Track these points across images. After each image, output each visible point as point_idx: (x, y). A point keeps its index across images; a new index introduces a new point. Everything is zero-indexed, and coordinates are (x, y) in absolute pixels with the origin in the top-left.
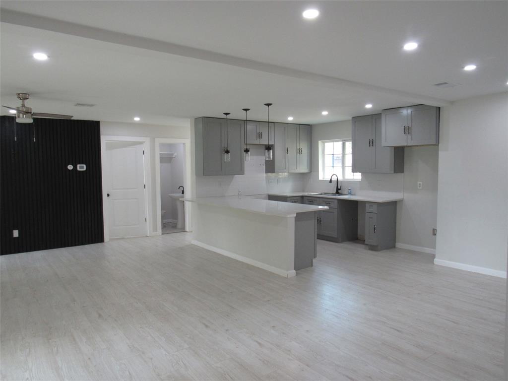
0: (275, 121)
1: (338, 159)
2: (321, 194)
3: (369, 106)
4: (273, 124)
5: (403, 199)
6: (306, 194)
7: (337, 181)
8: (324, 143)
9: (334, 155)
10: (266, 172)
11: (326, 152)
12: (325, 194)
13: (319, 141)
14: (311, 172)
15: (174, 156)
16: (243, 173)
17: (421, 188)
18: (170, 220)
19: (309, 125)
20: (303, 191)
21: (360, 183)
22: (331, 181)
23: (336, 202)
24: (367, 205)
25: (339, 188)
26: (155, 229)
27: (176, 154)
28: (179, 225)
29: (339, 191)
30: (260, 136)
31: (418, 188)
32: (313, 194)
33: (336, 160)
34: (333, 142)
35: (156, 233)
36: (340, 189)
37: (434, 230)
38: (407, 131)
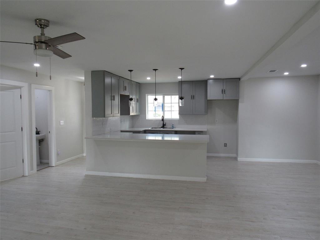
1: (159, 106)
3: (212, 76)
4: (129, 81)
8: (148, 95)
14: (140, 114)
17: (217, 122)
19: (139, 83)
21: (178, 120)
26: (32, 169)
29: (165, 126)
31: (216, 122)
35: (32, 171)
36: (165, 125)
37: (225, 144)
38: (223, 91)
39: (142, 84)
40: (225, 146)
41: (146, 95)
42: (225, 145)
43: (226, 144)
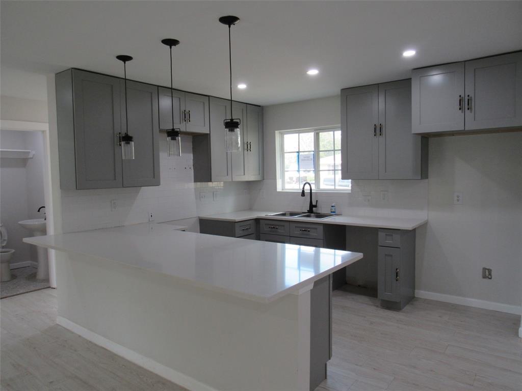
0: (210, 95)
1: (307, 157)
2: (284, 215)
3: (409, 53)
4: (208, 97)
5: (427, 220)
6: (262, 215)
7: (311, 192)
8: (282, 135)
9: (300, 153)
10: (196, 181)
11: (287, 148)
12: (292, 214)
13: (276, 132)
14: (263, 179)
15: (31, 156)
16: (157, 183)
18: (27, 263)
19: (259, 106)
20: (250, 209)
21: (350, 195)
22: (303, 194)
23: (321, 227)
24: (381, 235)
25: (314, 203)
27: (34, 152)
28: (41, 275)
29: (314, 209)
30: (186, 116)
32: (271, 214)
33: (303, 160)
34: (299, 132)
36: (315, 206)
37: (484, 269)
38: (465, 104)
39: (267, 107)
40: (484, 277)
41: (277, 132)
42: (487, 274)
43: (490, 271)
